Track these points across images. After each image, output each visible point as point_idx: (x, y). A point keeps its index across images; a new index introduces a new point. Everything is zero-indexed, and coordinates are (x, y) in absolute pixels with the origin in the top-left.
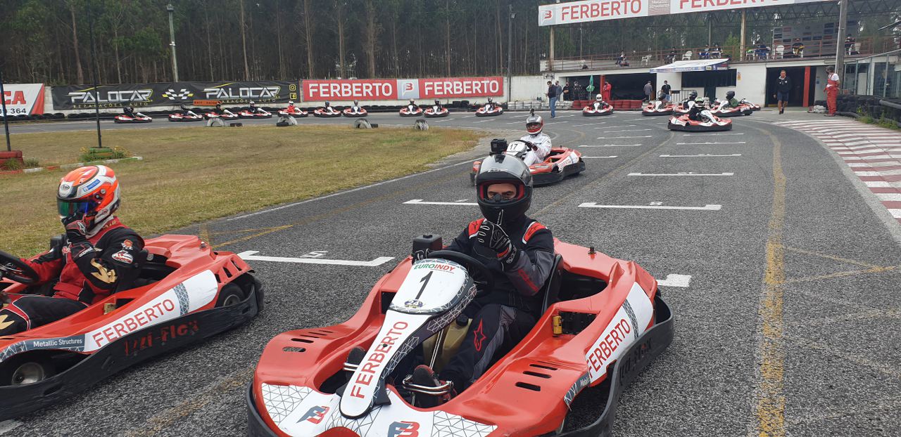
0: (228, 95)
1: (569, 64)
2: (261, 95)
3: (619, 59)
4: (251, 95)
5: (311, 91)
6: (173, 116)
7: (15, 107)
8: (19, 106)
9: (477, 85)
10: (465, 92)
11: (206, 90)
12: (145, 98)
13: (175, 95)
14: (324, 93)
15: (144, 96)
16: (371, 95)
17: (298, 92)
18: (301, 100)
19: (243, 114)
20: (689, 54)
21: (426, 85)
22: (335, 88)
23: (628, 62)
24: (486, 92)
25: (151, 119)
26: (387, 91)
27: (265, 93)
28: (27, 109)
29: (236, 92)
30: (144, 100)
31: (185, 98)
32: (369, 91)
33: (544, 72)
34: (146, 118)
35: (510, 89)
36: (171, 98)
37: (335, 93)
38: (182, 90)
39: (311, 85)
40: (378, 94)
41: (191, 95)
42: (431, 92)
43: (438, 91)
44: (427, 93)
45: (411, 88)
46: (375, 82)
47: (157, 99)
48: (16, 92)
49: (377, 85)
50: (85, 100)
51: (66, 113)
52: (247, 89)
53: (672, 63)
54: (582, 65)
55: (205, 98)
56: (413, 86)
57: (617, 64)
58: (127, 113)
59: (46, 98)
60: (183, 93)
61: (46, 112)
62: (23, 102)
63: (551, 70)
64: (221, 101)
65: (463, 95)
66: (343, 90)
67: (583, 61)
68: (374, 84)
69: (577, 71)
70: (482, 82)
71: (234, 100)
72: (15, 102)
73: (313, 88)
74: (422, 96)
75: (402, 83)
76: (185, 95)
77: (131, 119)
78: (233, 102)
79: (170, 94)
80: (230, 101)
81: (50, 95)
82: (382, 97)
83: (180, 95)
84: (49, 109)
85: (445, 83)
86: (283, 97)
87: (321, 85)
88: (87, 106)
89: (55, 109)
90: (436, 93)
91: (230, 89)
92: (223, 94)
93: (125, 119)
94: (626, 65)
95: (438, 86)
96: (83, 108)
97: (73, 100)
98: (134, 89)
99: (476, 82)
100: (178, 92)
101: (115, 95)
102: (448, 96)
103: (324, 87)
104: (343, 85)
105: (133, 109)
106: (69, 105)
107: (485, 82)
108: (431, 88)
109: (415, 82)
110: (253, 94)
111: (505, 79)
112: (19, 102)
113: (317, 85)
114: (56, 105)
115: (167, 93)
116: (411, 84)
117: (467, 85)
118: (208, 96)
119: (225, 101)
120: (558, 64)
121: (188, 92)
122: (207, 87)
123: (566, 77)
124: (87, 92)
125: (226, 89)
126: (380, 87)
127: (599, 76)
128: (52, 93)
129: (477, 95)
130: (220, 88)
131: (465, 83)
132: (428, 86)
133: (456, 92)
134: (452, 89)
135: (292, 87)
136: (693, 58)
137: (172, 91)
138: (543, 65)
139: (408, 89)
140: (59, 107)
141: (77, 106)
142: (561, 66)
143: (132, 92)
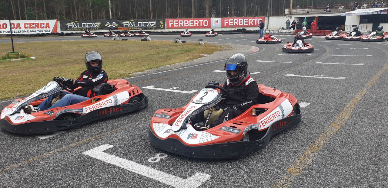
0: (133, 25)
1: (299, 11)
2: (148, 25)
3: (326, 8)
4: (143, 25)
5: (170, 24)
6: (106, 35)
7: (46, 29)
8: (47, 29)
9: (251, 21)
10: (245, 24)
11: (123, 23)
12: (97, 26)
13: (110, 25)
14: (176, 25)
15: (97, 25)
16: (198, 26)
17: (164, 24)
18: (166, 27)
19: (136, 34)
20: (366, 5)
21: (225, 21)
22: (181, 22)
23: (331, 10)
24: (255, 24)
25: (96, 36)
26: (206, 24)
27: (150, 25)
28: (50, 30)
29: (136, 24)
30: (97, 27)
31: (114, 26)
32: (197, 24)
33: (287, 15)
34: (94, 35)
35: (268, 23)
36: (108, 26)
37: (181, 25)
38: (113, 23)
39: (170, 21)
40: (201, 26)
41: (117, 25)
42: (228, 24)
43: (231, 24)
44: (225, 25)
45: (218, 23)
46: (200, 20)
47: (102, 27)
48: (46, 23)
49: (201, 21)
50: (73, 27)
51: (65, 32)
52: (141, 23)
53: (355, 10)
54: (307, 11)
55: (123, 27)
56: (218, 22)
57: (324, 11)
58: (87, 33)
59: (58, 26)
60: (113, 24)
61: (57, 32)
62: (49, 28)
63: (290, 14)
64: (130, 28)
65: (243, 26)
66: (185, 23)
67: (307, 9)
68: (199, 21)
69: (303, 14)
70: (254, 19)
71: (136, 28)
72: (46, 28)
73: (171, 22)
74: (223, 26)
75: (213, 20)
76: (114, 25)
77: (88, 36)
78: (135, 28)
79: (108, 24)
80: (134, 28)
81: (59, 24)
82: (203, 27)
83: (112, 25)
84: (59, 31)
85: (235, 20)
86: (158, 27)
87: (175, 21)
88: (74, 30)
89: (61, 31)
90: (230, 25)
91: (134, 23)
92: (131, 25)
93: (85, 35)
94: (329, 11)
95: (231, 21)
96: (72, 30)
97: (68, 27)
98: (93, 22)
99: (251, 19)
100: (111, 24)
101: (85, 24)
102: (236, 26)
103: (176, 22)
104: (185, 21)
105: (90, 31)
106: (66, 29)
107: (255, 19)
108: (227, 22)
109: (220, 20)
110: (144, 25)
111: (266, 18)
112: (47, 28)
113: (173, 21)
114: (62, 29)
115: (107, 24)
116: (218, 21)
117: (246, 21)
118: (124, 26)
119: (132, 28)
120: (294, 11)
121: (115, 24)
122: (124, 22)
123: (298, 17)
124: (74, 23)
125: (132, 22)
126: (203, 22)
127: (315, 17)
128: (60, 24)
129: (251, 26)
130: (130, 22)
131: (245, 20)
132: (226, 21)
133: (240, 24)
134: (238, 23)
135: (162, 22)
136: (367, 7)
137: (109, 23)
138: (287, 11)
139: (216, 23)
140: (63, 30)
141: (70, 29)
142: (296, 12)
143: (92, 23)
